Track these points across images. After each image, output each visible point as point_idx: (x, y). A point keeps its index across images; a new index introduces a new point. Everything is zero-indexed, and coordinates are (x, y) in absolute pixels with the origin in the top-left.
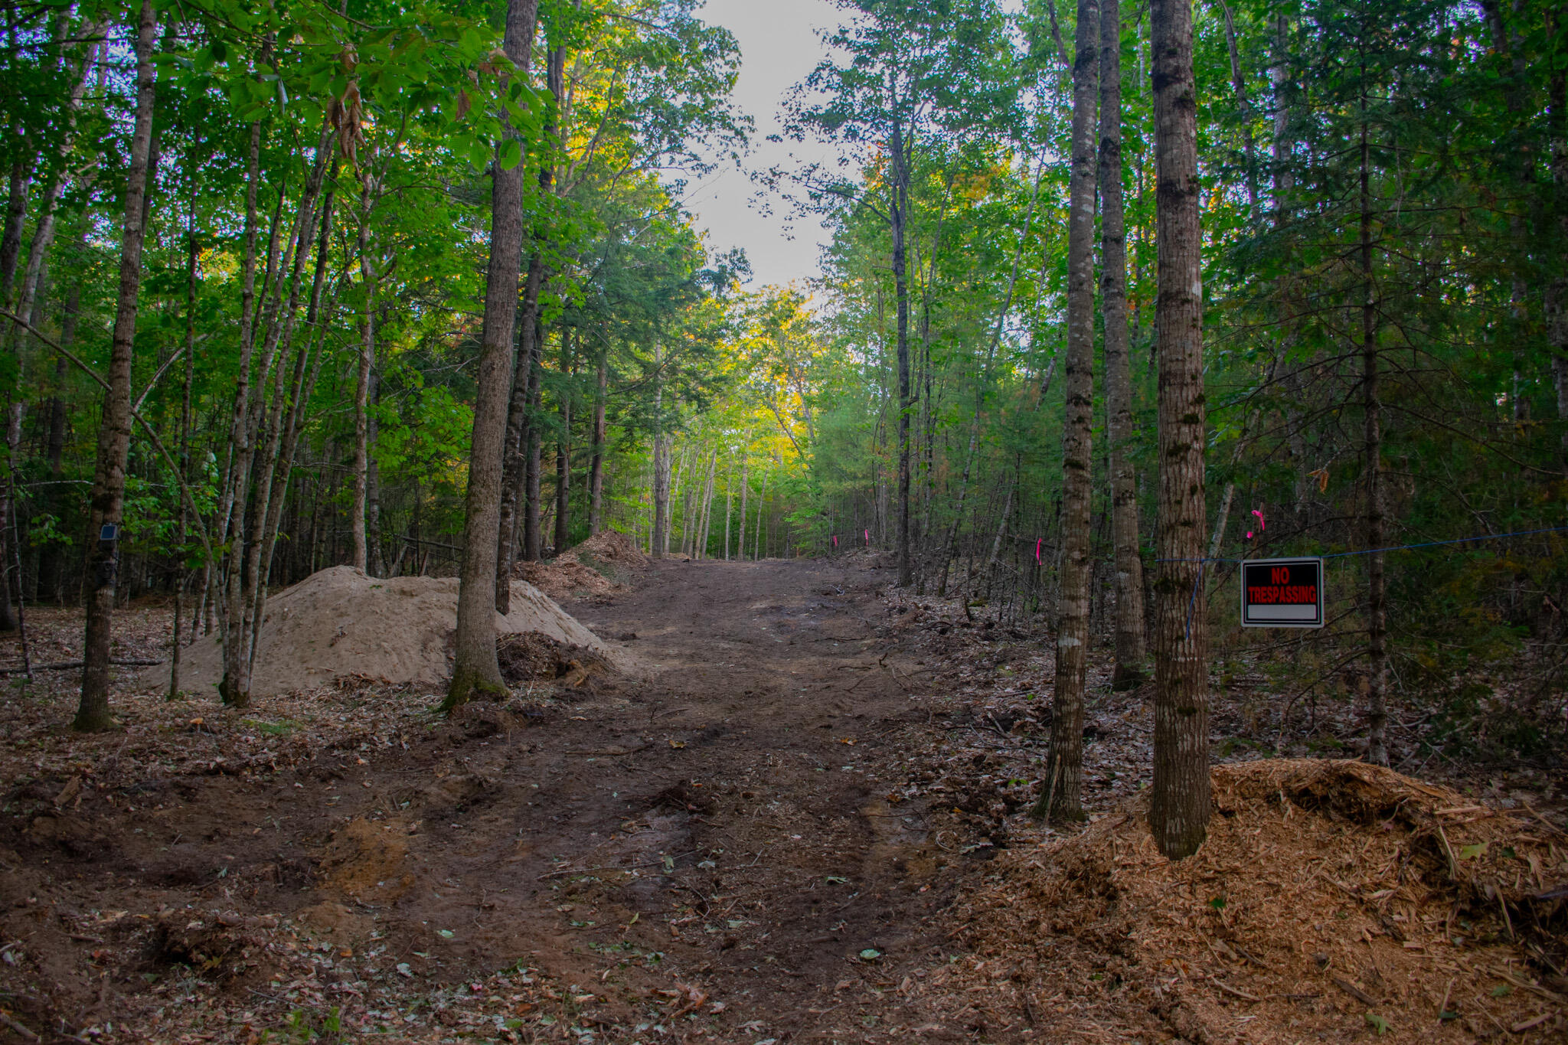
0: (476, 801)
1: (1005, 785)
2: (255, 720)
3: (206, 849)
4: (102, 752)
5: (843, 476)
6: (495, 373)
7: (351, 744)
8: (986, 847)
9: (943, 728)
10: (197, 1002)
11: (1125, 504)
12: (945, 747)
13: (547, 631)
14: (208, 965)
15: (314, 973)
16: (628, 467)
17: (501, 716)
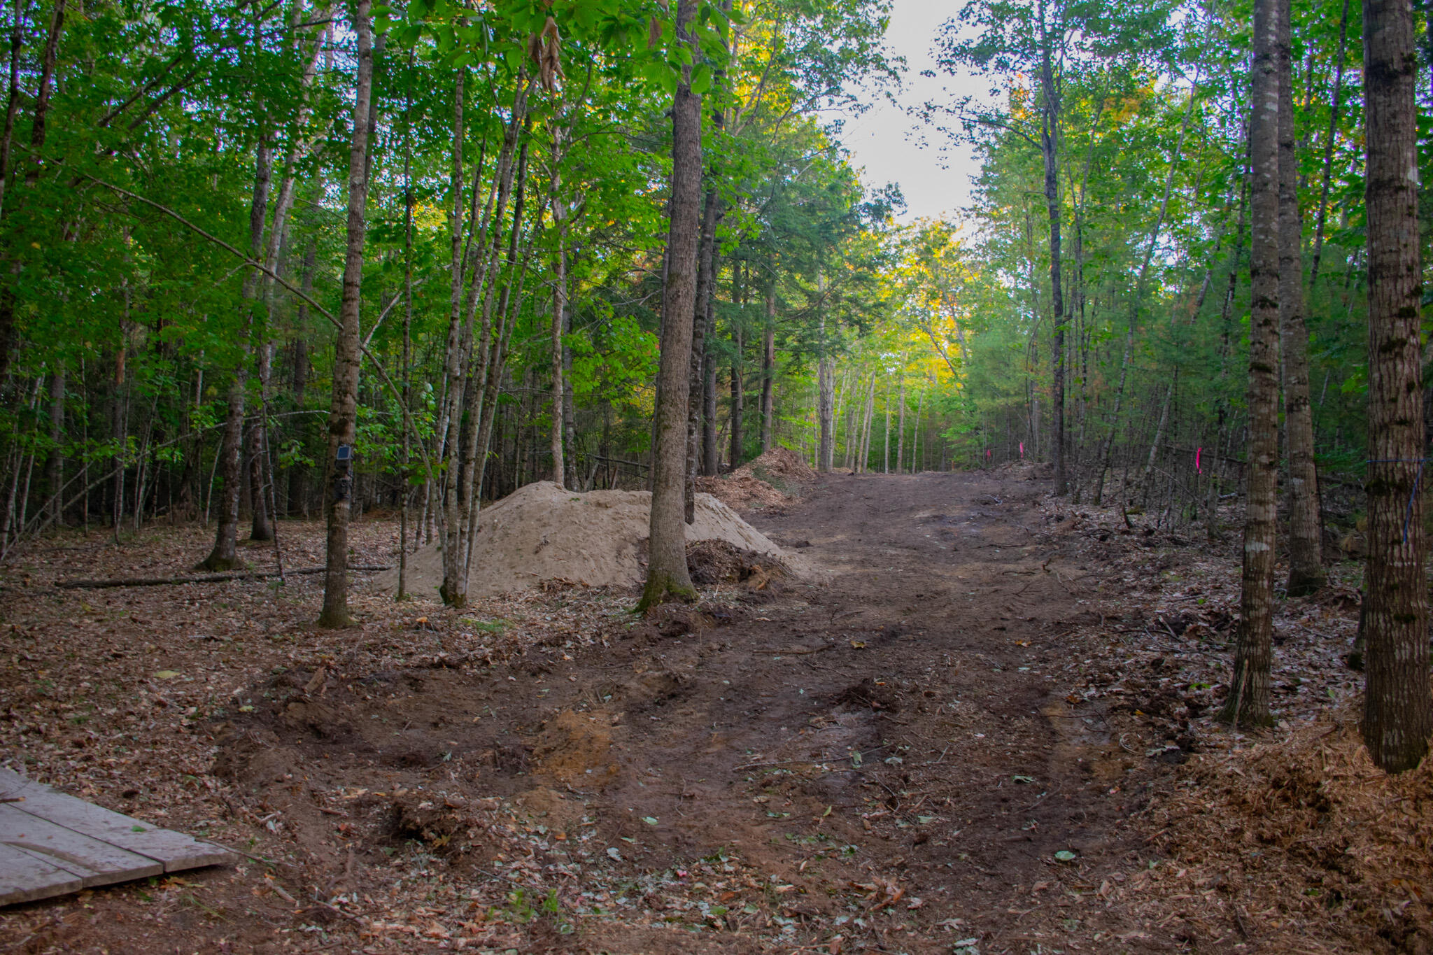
0: (673, 696)
1: (1186, 688)
2: (471, 619)
3: (433, 735)
4: (343, 646)
5: (995, 393)
6: (681, 300)
7: (557, 642)
8: (1173, 751)
9: (1115, 631)
10: (429, 877)
11: (1299, 410)
12: (1120, 650)
13: (729, 539)
14: (438, 842)
15: (533, 855)
16: (794, 390)
17: (692, 617)
